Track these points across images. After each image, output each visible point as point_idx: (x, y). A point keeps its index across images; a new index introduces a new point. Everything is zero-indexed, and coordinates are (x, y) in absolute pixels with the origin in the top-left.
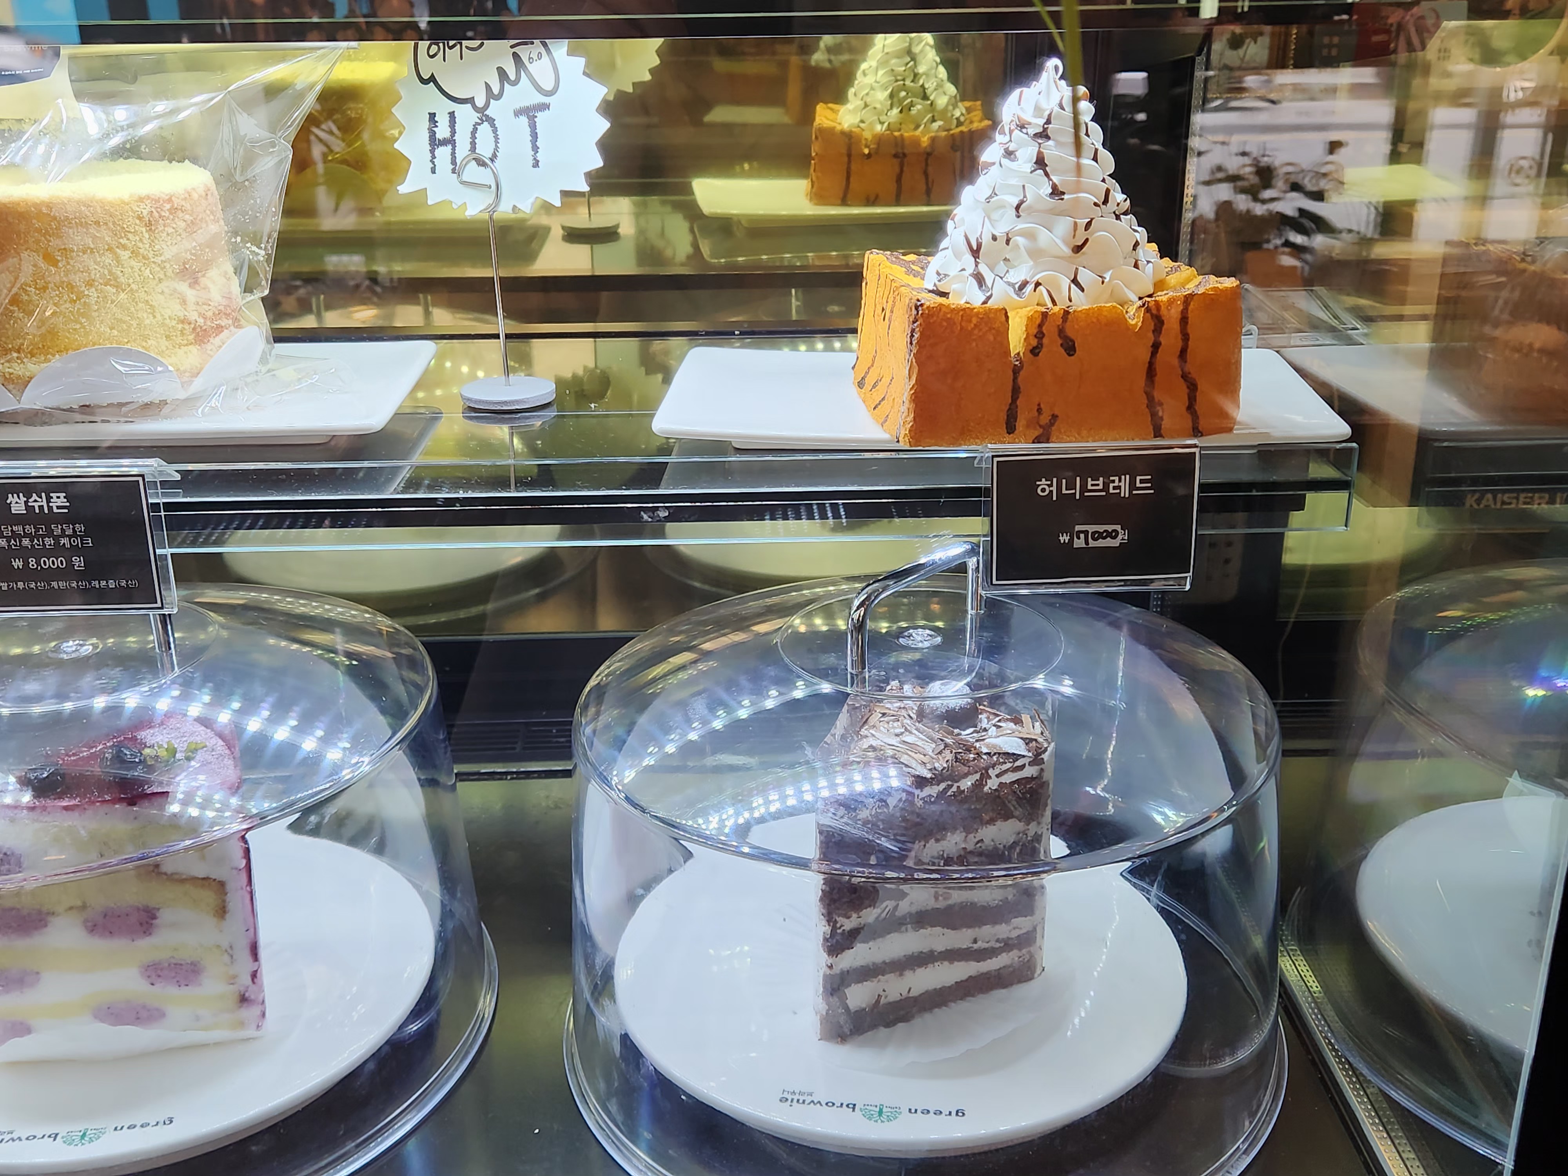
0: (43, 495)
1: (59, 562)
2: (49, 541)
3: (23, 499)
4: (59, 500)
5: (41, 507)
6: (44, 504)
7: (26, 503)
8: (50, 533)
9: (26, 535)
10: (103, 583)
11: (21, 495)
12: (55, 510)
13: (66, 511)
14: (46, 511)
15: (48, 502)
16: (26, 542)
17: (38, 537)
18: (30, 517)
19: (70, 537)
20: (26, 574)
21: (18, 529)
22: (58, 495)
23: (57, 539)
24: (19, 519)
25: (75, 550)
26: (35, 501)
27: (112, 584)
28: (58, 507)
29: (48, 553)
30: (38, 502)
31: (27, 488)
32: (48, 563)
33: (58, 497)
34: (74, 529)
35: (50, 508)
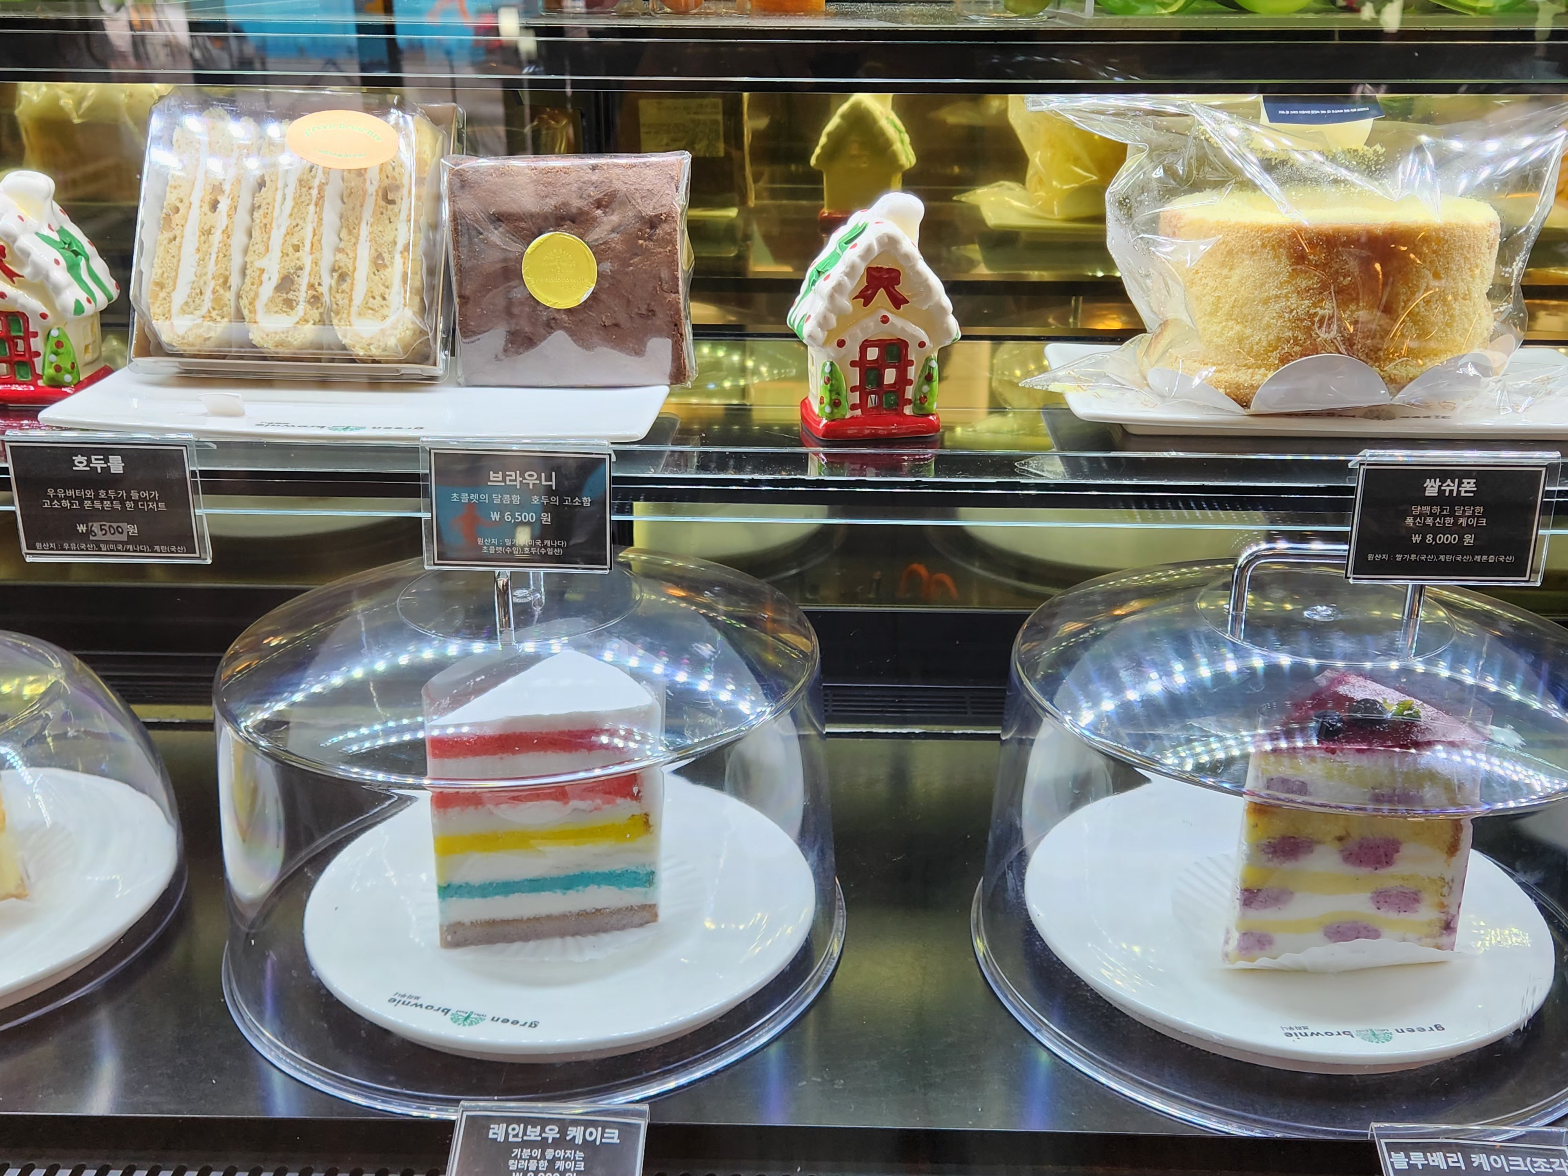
0: (1457, 480)
1: (1453, 539)
2: (1449, 521)
3: (1438, 483)
4: (1469, 485)
5: (1451, 491)
6: (1455, 488)
7: (1440, 486)
8: (1452, 514)
9: (1431, 515)
10: (1485, 558)
11: (1438, 480)
12: (1463, 494)
13: (1472, 495)
14: (1455, 495)
15: (1459, 486)
16: (1429, 521)
17: (1440, 516)
18: (1441, 499)
19: (1468, 517)
20: (1423, 548)
21: (1426, 509)
22: (1469, 481)
23: (1456, 518)
24: (1431, 501)
25: (1470, 529)
26: (1448, 485)
27: (1492, 559)
28: (1466, 492)
29: (1445, 530)
30: (1450, 486)
31: (1444, 473)
32: (1442, 539)
33: (1469, 483)
34: (1473, 510)
35: (1459, 492)
